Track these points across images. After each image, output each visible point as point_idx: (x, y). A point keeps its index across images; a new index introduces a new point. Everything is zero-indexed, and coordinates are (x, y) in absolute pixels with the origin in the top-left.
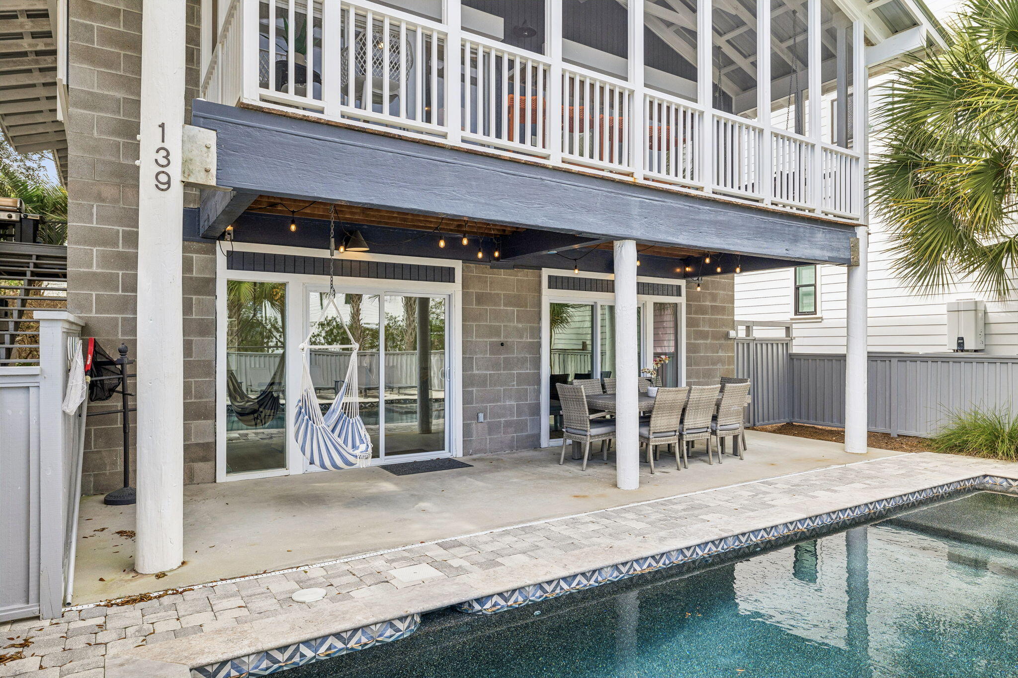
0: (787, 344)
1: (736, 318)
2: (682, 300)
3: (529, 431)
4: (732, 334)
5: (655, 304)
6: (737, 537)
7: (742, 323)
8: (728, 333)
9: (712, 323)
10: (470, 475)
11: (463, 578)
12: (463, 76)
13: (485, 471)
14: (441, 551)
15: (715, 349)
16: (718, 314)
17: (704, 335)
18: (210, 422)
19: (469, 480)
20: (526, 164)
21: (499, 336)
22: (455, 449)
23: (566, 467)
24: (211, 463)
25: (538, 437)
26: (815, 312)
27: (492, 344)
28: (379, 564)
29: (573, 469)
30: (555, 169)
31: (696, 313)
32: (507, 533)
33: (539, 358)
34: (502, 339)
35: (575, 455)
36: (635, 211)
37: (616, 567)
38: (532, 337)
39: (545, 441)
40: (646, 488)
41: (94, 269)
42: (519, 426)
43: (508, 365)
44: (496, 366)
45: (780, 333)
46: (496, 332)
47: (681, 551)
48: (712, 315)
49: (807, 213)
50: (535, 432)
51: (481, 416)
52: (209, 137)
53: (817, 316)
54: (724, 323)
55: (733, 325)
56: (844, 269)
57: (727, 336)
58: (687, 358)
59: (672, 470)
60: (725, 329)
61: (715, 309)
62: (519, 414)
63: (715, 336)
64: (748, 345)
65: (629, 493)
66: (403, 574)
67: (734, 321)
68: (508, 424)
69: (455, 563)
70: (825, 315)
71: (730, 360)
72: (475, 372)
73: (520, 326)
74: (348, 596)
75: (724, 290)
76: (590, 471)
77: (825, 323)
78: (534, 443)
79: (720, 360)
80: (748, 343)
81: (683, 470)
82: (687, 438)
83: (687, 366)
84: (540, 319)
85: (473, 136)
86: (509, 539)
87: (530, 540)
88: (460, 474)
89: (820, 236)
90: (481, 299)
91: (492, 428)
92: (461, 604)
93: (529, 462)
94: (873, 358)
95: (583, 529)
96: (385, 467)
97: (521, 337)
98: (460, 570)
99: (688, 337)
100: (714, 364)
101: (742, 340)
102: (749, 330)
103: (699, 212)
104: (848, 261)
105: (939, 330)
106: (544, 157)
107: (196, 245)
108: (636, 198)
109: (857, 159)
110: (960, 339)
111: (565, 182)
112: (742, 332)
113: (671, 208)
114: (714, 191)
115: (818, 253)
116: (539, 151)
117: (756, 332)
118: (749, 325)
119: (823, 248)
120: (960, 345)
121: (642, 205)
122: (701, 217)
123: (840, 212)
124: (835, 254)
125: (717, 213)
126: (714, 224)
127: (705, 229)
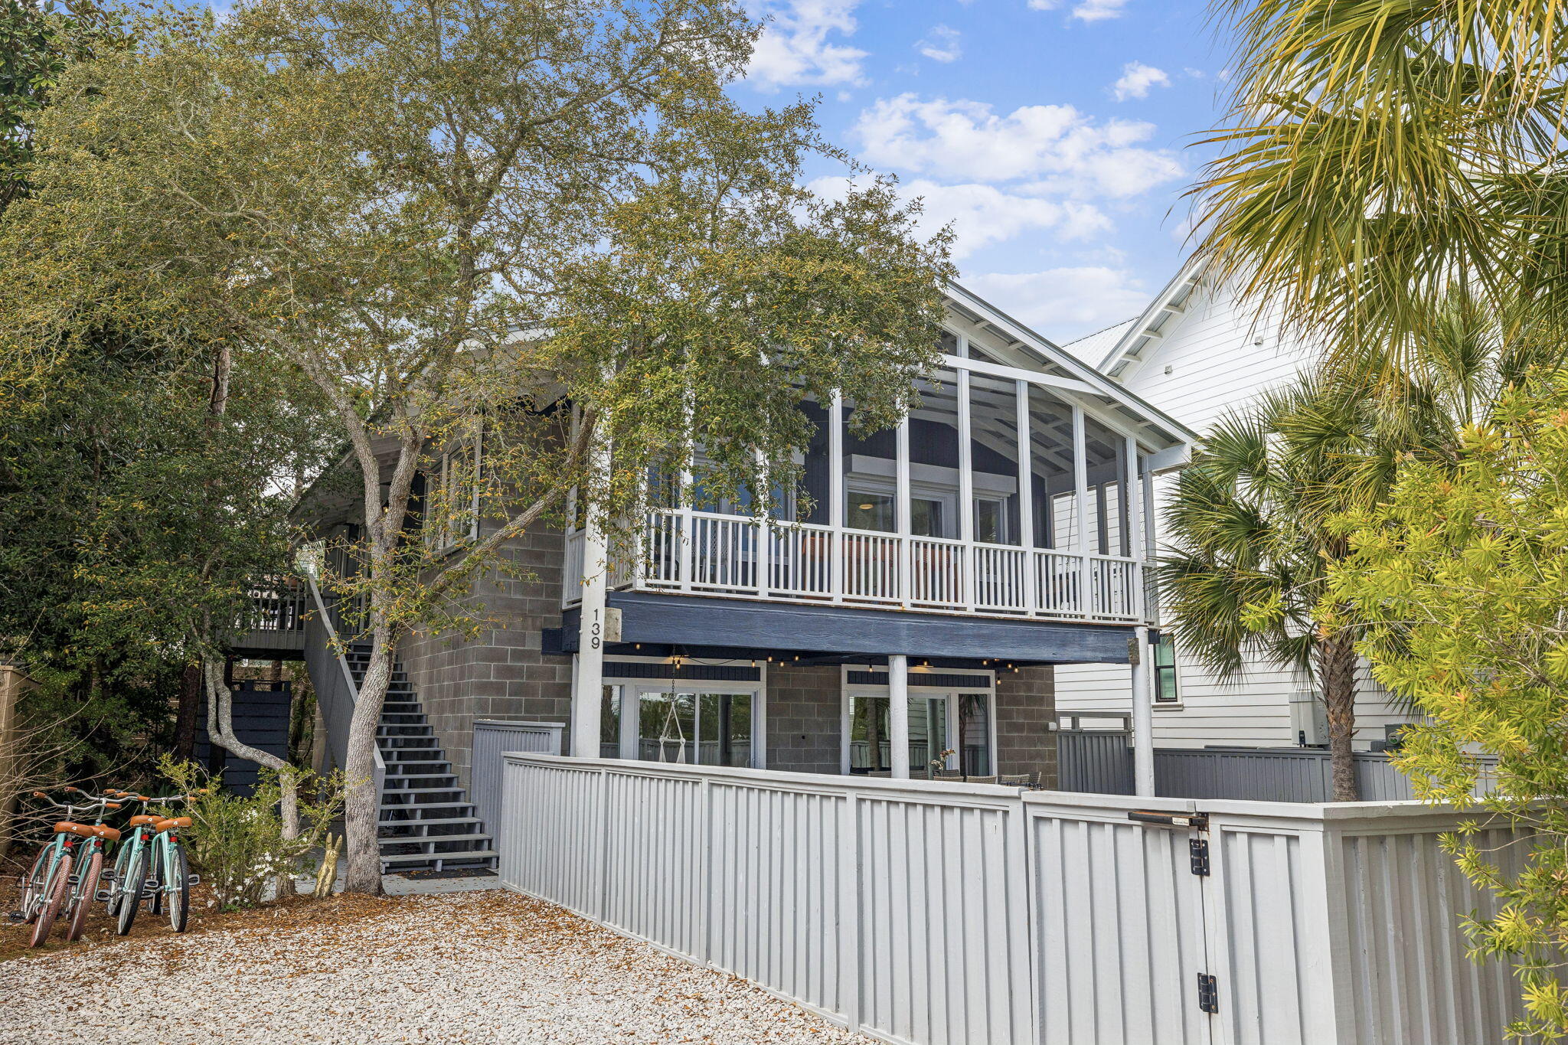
0: (1124, 738)
1: (1059, 707)
2: (991, 692)
4: (1052, 726)
5: (961, 696)
7: (1065, 714)
8: (1048, 725)
9: (1028, 714)
12: (770, 565)
15: (1031, 741)
16: (1035, 705)
17: (1019, 728)
20: (815, 606)
21: (801, 729)
26: (1175, 699)
27: (793, 737)
30: (838, 608)
31: (1008, 704)
33: (839, 751)
34: (803, 732)
36: (904, 633)
38: (832, 730)
41: (492, 679)
43: (809, 757)
44: (797, 758)
45: (1118, 724)
46: (796, 725)
48: (1028, 705)
49: (1079, 620)
52: (618, 613)
53: (1179, 703)
54: (1041, 715)
55: (1055, 716)
56: (1129, 666)
57: (1046, 728)
58: (999, 752)
60: (1043, 721)
61: (1031, 700)
63: (1032, 728)
64: (1074, 738)
67: (1054, 712)
70: (1186, 702)
71: (1052, 755)
72: (778, 763)
73: (820, 719)
75: (1042, 679)
77: (1187, 712)
79: (1039, 755)
80: (1076, 734)
83: (998, 760)
84: (840, 713)
85: (776, 591)
89: (1091, 639)
90: (784, 695)
97: (822, 731)
99: (999, 729)
100: (1031, 758)
101: (1066, 733)
102: (1075, 722)
103: (963, 628)
104: (1125, 661)
105: (1288, 722)
106: (829, 599)
107: (558, 658)
108: (905, 622)
109: (1134, 564)
110: (1302, 733)
111: (846, 616)
112: (1066, 723)
113: (936, 628)
114: (977, 610)
115: (1089, 655)
116: (825, 594)
117: (1085, 724)
118: (1075, 716)
119: (1094, 650)
120: (1302, 739)
121: (909, 627)
122: (965, 632)
123: (1117, 614)
124: (1109, 655)
125: (980, 628)
126: (977, 637)
127: (968, 641)
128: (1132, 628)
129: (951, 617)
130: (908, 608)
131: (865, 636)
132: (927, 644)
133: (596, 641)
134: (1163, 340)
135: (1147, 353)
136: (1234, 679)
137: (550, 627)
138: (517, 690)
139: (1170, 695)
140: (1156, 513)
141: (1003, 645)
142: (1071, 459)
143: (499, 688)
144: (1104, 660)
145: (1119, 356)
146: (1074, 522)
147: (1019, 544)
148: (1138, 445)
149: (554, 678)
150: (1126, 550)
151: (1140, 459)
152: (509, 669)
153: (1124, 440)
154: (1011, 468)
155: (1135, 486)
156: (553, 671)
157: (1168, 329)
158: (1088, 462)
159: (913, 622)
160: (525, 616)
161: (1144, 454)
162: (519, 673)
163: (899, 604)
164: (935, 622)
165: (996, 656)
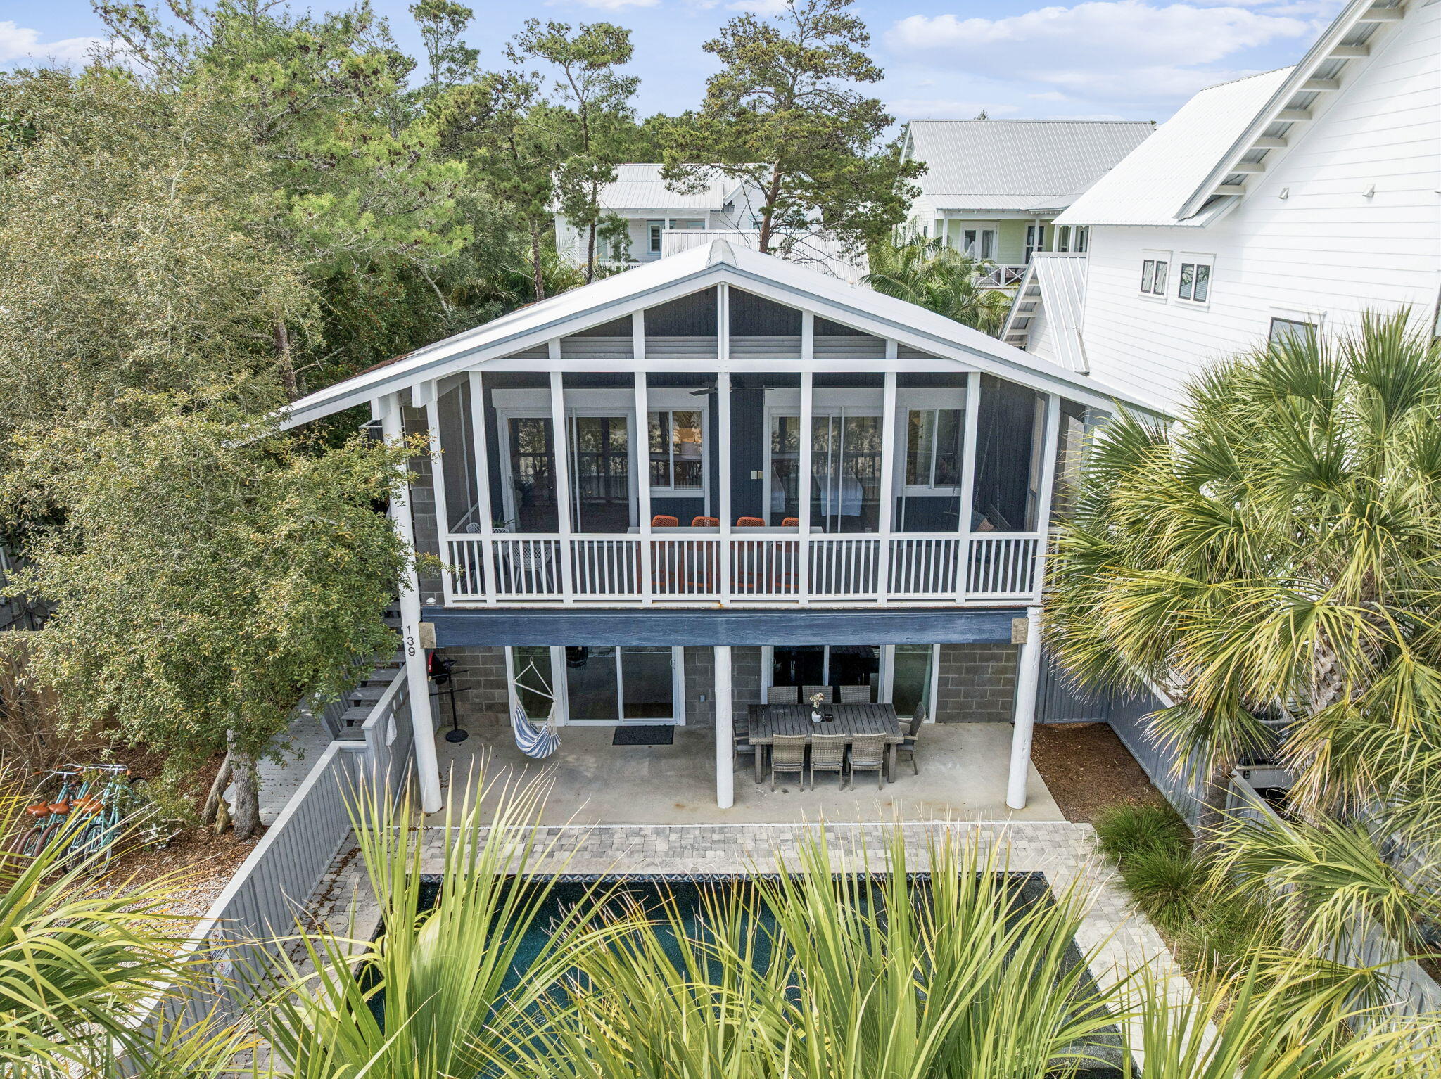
10: (655, 757)
20: (622, 609)
22: (679, 718)
30: (647, 610)
36: (722, 628)
40: (740, 807)
51: (702, 697)
52: (431, 626)
59: (793, 791)
65: (723, 808)
72: (698, 664)
81: (808, 791)
82: (814, 768)
88: (650, 754)
89: (961, 622)
95: (629, 841)
103: (791, 620)
104: (1004, 641)
106: (640, 602)
111: (655, 616)
113: (760, 621)
114: (813, 602)
115: (955, 637)
119: (965, 632)
121: (727, 622)
122: (794, 623)
123: (1001, 594)
124: (986, 636)
125: (814, 618)
126: (811, 627)
127: (800, 631)
128: (1020, 609)
129: (778, 611)
130: (728, 604)
132: (750, 636)
133: (411, 650)
135: (1271, 163)
141: (843, 633)
144: (976, 643)
159: (736, 617)
163: (719, 602)
164: (758, 616)
165: (833, 644)
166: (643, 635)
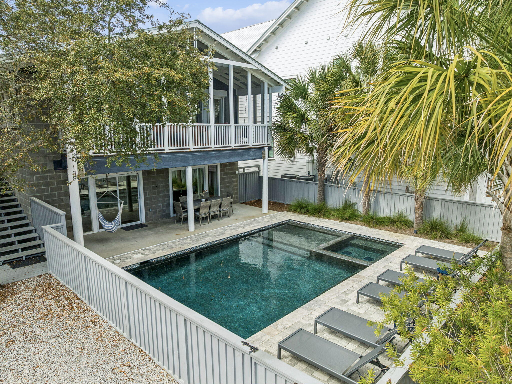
0: (258, 173)
1: (239, 167)
3: (167, 212)
4: (237, 172)
5: (209, 166)
6: (211, 243)
7: (241, 168)
9: (230, 170)
10: (148, 229)
11: (148, 256)
13: (153, 228)
14: (143, 251)
15: (230, 178)
16: (232, 166)
17: (227, 174)
18: (70, 221)
19: (148, 231)
20: (159, 153)
21: (155, 184)
22: (143, 220)
23: (177, 225)
24: (72, 232)
25: (170, 214)
26: (273, 157)
27: (153, 187)
28: (130, 255)
29: (178, 225)
30: (167, 153)
31: (224, 167)
32: (158, 246)
34: (156, 185)
35: (179, 221)
36: (191, 159)
37: (181, 251)
38: (166, 183)
39: (172, 215)
40: (196, 230)
42: (163, 211)
43: (159, 192)
44: (155, 193)
45: (256, 169)
46: (154, 183)
47: (196, 247)
48: (229, 167)
49: (248, 147)
50: (169, 212)
51: (151, 209)
54: (234, 169)
55: (238, 169)
57: (235, 173)
58: (221, 182)
59: (207, 224)
60: (234, 171)
62: (163, 207)
63: (231, 174)
65: (191, 232)
66: (135, 256)
68: (159, 211)
69: (146, 253)
71: (237, 181)
72: (148, 196)
73: (162, 180)
74: (125, 261)
76: (183, 225)
77: (276, 162)
78: (168, 216)
79: (233, 182)
80: (244, 174)
81: (210, 223)
82: (211, 214)
84: (169, 177)
86: (158, 247)
87: (163, 247)
88: (145, 229)
89: (251, 153)
90: (149, 173)
91: (154, 213)
92: (148, 261)
93: (166, 223)
94: (269, 178)
95: (176, 244)
96: (122, 228)
97: (162, 183)
98: (147, 255)
99: (221, 175)
100: (230, 183)
101: (241, 174)
102: (244, 170)
103: (210, 154)
104: (261, 158)
105: (305, 167)
106: (164, 150)
107: (61, 171)
108: (191, 155)
109: (265, 126)
110: (309, 171)
111: (170, 155)
112: (241, 171)
113: (201, 155)
114: (215, 148)
115: (250, 158)
116: (162, 148)
117: (247, 171)
118: (244, 168)
119: (252, 156)
120: (309, 173)
121: (192, 157)
122: (211, 156)
123: (259, 143)
124: (257, 157)
125: (216, 154)
126: (215, 157)
127: (212, 159)
128: (263, 148)
129: (207, 151)
130: (192, 150)
131: (177, 161)
132: (199, 161)
133: (75, 178)
134: (276, 36)
135: (270, 41)
136: (292, 159)
137: (56, 160)
138: (47, 184)
139: (271, 156)
140: (273, 107)
141: (224, 159)
142: (246, 85)
143: (38, 185)
144: (255, 159)
145: (261, 41)
146: (247, 112)
147: (229, 123)
148: (268, 84)
149: (61, 178)
150: (263, 122)
151: (268, 88)
152: (42, 177)
153: (264, 83)
154: (226, 88)
155: (267, 95)
156: (60, 176)
157: (278, 33)
158: (252, 88)
159: (194, 154)
160: (45, 157)
161: (270, 87)
162: (46, 178)
163: (189, 149)
164: (201, 153)
165: (221, 162)
166: (166, 163)
